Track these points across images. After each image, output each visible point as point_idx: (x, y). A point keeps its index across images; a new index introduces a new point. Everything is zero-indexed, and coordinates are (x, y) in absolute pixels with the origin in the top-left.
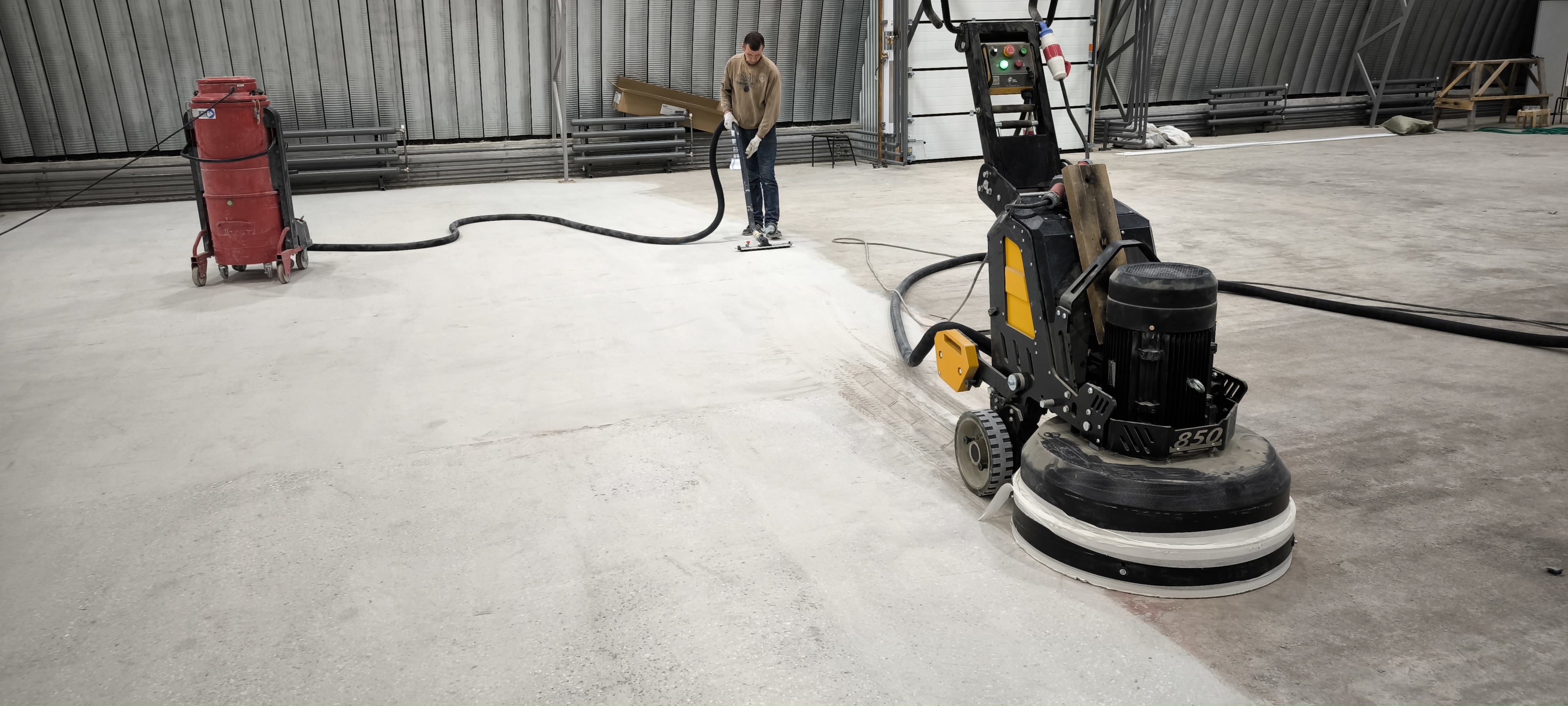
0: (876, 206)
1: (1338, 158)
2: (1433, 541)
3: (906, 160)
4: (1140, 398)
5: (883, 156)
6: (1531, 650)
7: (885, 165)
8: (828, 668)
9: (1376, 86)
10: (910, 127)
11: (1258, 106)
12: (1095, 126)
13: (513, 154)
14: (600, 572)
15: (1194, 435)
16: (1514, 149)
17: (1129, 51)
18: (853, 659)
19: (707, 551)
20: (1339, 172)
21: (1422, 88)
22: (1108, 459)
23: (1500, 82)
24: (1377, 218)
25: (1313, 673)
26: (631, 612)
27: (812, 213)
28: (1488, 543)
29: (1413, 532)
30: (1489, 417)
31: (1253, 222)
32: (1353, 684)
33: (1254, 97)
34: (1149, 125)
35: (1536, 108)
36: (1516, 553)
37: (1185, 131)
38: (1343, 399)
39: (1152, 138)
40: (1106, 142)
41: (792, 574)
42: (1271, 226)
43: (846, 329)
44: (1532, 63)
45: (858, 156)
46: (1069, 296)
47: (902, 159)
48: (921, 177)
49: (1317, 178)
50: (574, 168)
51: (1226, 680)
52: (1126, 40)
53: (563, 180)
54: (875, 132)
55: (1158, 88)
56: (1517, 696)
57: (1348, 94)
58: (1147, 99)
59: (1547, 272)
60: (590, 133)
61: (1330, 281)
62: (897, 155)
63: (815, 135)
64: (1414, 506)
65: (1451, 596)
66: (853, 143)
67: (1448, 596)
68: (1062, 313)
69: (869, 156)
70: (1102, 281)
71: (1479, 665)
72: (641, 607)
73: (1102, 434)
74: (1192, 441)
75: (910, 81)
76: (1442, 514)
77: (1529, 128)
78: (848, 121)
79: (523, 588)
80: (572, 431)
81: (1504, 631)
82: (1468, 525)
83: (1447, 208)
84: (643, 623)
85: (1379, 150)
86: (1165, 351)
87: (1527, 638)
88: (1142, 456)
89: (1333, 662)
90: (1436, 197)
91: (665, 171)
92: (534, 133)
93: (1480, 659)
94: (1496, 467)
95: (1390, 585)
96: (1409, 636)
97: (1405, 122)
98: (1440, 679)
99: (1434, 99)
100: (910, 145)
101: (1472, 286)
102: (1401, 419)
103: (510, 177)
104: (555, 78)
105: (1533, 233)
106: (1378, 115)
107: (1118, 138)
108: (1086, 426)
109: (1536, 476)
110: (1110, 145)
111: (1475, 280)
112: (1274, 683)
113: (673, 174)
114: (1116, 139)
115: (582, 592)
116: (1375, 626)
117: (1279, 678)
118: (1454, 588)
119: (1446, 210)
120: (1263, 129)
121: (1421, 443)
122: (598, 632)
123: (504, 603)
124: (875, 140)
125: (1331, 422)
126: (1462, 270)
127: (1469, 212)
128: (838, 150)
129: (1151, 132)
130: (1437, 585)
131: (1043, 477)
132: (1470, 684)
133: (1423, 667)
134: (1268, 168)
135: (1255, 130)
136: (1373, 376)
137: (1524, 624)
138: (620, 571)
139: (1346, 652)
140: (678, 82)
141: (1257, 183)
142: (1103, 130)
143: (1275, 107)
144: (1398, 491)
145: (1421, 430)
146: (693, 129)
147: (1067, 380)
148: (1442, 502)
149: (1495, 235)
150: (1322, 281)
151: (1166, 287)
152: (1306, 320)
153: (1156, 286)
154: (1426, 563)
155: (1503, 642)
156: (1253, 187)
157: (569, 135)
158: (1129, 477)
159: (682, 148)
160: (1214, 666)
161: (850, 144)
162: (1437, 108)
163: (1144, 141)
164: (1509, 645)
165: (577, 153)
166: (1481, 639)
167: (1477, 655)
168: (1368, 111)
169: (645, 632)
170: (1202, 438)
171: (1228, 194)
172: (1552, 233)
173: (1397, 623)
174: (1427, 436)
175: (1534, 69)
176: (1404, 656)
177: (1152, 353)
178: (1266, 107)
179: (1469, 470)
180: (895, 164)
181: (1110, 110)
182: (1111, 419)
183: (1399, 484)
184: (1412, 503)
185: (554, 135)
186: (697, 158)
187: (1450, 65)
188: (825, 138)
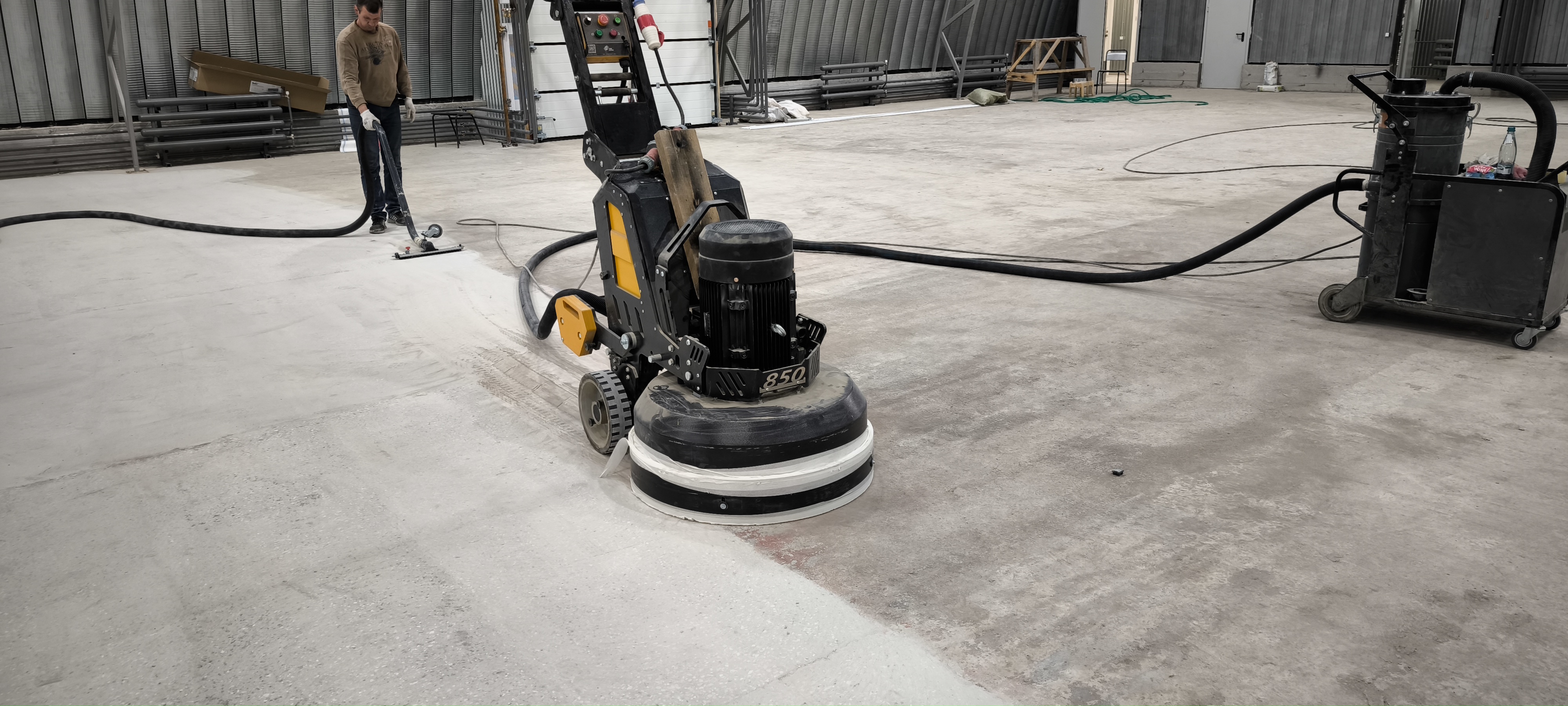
0: (508, 185)
1: (933, 128)
2: (1026, 460)
3: (537, 138)
4: (733, 346)
5: (512, 134)
6: (1104, 542)
7: (515, 143)
8: (479, 671)
9: (960, 62)
10: (537, 104)
11: (864, 81)
12: (721, 101)
13: (61, 142)
14: (203, 611)
15: (780, 375)
16: (1069, 116)
17: (746, 28)
18: (505, 658)
19: (334, 569)
20: (935, 140)
21: (996, 64)
22: (708, 405)
23: (1055, 58)
24: (967, 180)
25: (937, 593)
26: (244, 651)
27: (437, 195)
28: (1068, 455)
29: (1010, 454)
30: (1062, 347)
31: (866, 188)
32: (970, 597)
33: (860, 72)
34: (770, 100)
35: (1083, 80)
36: (1089, 462)
37: (803, 105)
38: (949, 342)
39: (773, 112)
40: (732, 117)
41: (434, 579)
42: (882, 191)
43: (483, 315)
44: (1078, 40)
45: (485, 135)
46: (666, 255)
47: (532, 137)
48: (552, 154)
49: (917, 146)
50: (146, 155)
51: (865, 612)
52: (741, 19)
53: (133, 170)
54: (501, 110)
55: (775, 64)
56: (1096, 584)
57: (938, 70)
58: (766, 75)
59: (1099, 220)
60: (162, 115)
61: (933, 238)
62: (527, 133)
63: (434, 113)
64: (1010, 431)
65: (1042, 506)
66: (479, 122)
67: (1040, 506)
68: (661, 272)
69: (497, 135)
70: (694, 239)
71: (1067, 562)
72: (256, 643)
73: (700, 382)
74: (779, 380)
75: (532, 55)
76: (1031, 435)
77: (1079, 99)
78: (471, 98)
79: (103, 645)
80: (159, 456)
81: (1084, 530)
82: (1052, 442)
83: (1022, 168)
84: (260, 660)
85: (965, 119)
86: (750, 300)
87: (1101, 533)
88: (736, 398)
89: (953, 580)
90: (1012, 159)
91: (262, 156)
92: (88, 117)
93: (1067, 557)
94: (1069, 390)
95: (995, 504)
96: (1012, 546)
97: (985, 94)
98: (1038, 580)
99: (1006, 73)
100: (539, 122)
101: (1044, 235)
102: (995, 356)
103: (61, 169)
104: (110, 51)
105: (1087, 187)
106: (963, 88)
107: (743, 113)
108: (688, 376)
109: (1100, 393)
110: (736, 120)
111: (1047, 230)
112: (906, 607)
113: (273, 158)
114: (742, 114)
115: (181, 637)
116: (984, 542)
117: (910, 602)
118: (1044, 499)
119: (1021, 170)
120: (869, 102)
121: (1012, 375)
122: (203, 679)
123: (78, 665)
124: (501, 118)
125: (940, 364)
126: (1035, 222)
127: (1038, 171)
128: (462, 129)
129: (772, 106)
130: (1031, 498)
131: (650, 428)
132: (1060, 580)
133: (1024, 571)
134: (875, 138)
135: (863, 103)
136: (972, 320)
137: (1098, 521)
138: (227, 607)
139: (962, 569)
140: (268, 56)
141: (868, 152)
142: (728, 105)
143: (878, 81)
144: (996, 419)
145: (1012, 364)
146: (292, 109)
147: (670, 334)
148: (1031, 425)
149: (1060, 190)
150: (927, 239)
151: (745, 241)
152: (915, 275)
153: (736, 240)
154: (1022, 480)
155: (1084, 539)
156: (864, 156)
157: (135, 118)
158: (723, 419)
159: (280, 129)
160: (853, 601)
161: (475, 122)
162: (1009, 81)
163: (767, 116)
164: (1088, 541)
165: (149, 139)
166: (1066, 539)
167: (1065, 554)
168: (955, 84)
169: (262, 670)
170: (787, 377)
171: (843, 163)
172: (1101, 186)
173: (1002, 536)
174: (1016, 368)
175: (1079, 47)
176: (1009, 564)
177: (738, 303)
178: (870, 82)
179: (1050, 394)
180: (525, 142)
181: (733, 85)
182: (707, 367)
183: (997, 413)
184: (1008, 429)
185: (116, 118)
186: (300, 140)
187: (1016, 43)
188: (447, 117)
